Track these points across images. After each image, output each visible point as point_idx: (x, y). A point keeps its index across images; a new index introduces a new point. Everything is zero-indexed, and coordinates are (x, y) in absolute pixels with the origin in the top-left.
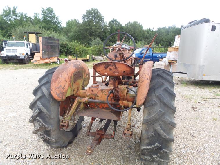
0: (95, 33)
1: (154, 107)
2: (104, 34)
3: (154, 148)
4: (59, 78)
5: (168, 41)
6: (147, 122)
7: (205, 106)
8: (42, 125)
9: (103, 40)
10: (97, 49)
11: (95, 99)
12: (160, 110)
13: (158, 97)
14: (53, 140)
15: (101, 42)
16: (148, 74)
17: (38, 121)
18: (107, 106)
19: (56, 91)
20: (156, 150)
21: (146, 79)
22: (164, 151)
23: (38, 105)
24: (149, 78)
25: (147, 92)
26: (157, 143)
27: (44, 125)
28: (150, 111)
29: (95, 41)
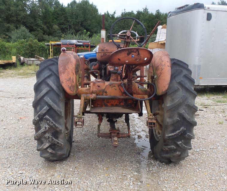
0: (17, 18)
1: (177, 94)
2: (32, 20)
3: (180, 132)
4: (67, 69)
6: (172, 107)
7: (207, 113)
8: (52, 124)
9: (31, 30)
10: (26, 45)
11: (102, 95)
12: (183, 95)
13: (180, 83)
14: (62, 143)
15: (28, 34)
16: (168, 62)
17: (47, 120)
18: (117, 103)
19: (67, 84)
20: (181, 134)
21: (166, 66)
22: (188, 135)
23: (47, 101)
24: (169, 66)
25: (170, 78)
26: (182, 127)
27: (55, 125)
28: (173, 98)
29: (18, 31)
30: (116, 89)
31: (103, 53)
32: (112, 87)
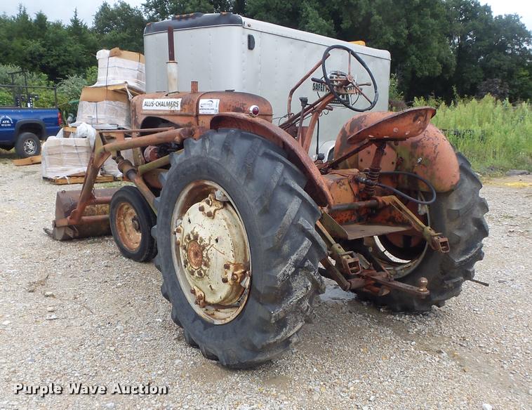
8: (318, 277)
17: (311, 269)
23: (306, 227)
28: (460, 195)
32: (340, 185)
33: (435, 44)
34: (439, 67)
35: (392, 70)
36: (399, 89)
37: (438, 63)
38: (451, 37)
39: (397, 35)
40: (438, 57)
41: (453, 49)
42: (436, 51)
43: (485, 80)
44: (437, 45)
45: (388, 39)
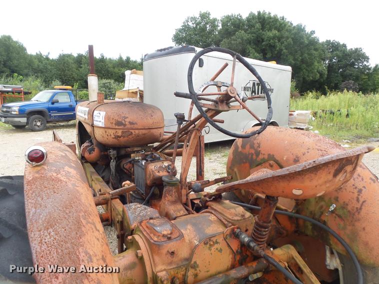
5: (82, 80)
30: (221, 250)
31: (121, 131)
32: (210, 245)
33: (316, 63)
34: (318, 75)
35: (292, 78)
36: (296, 87)
37: (317, 73)
38: (324, 60)
39: (295, 59)
40: (317, 70)
41: (325, 66)
42: (316, 67)
43: (343, 81)
44: (317, 64)
45: (290, 62)
